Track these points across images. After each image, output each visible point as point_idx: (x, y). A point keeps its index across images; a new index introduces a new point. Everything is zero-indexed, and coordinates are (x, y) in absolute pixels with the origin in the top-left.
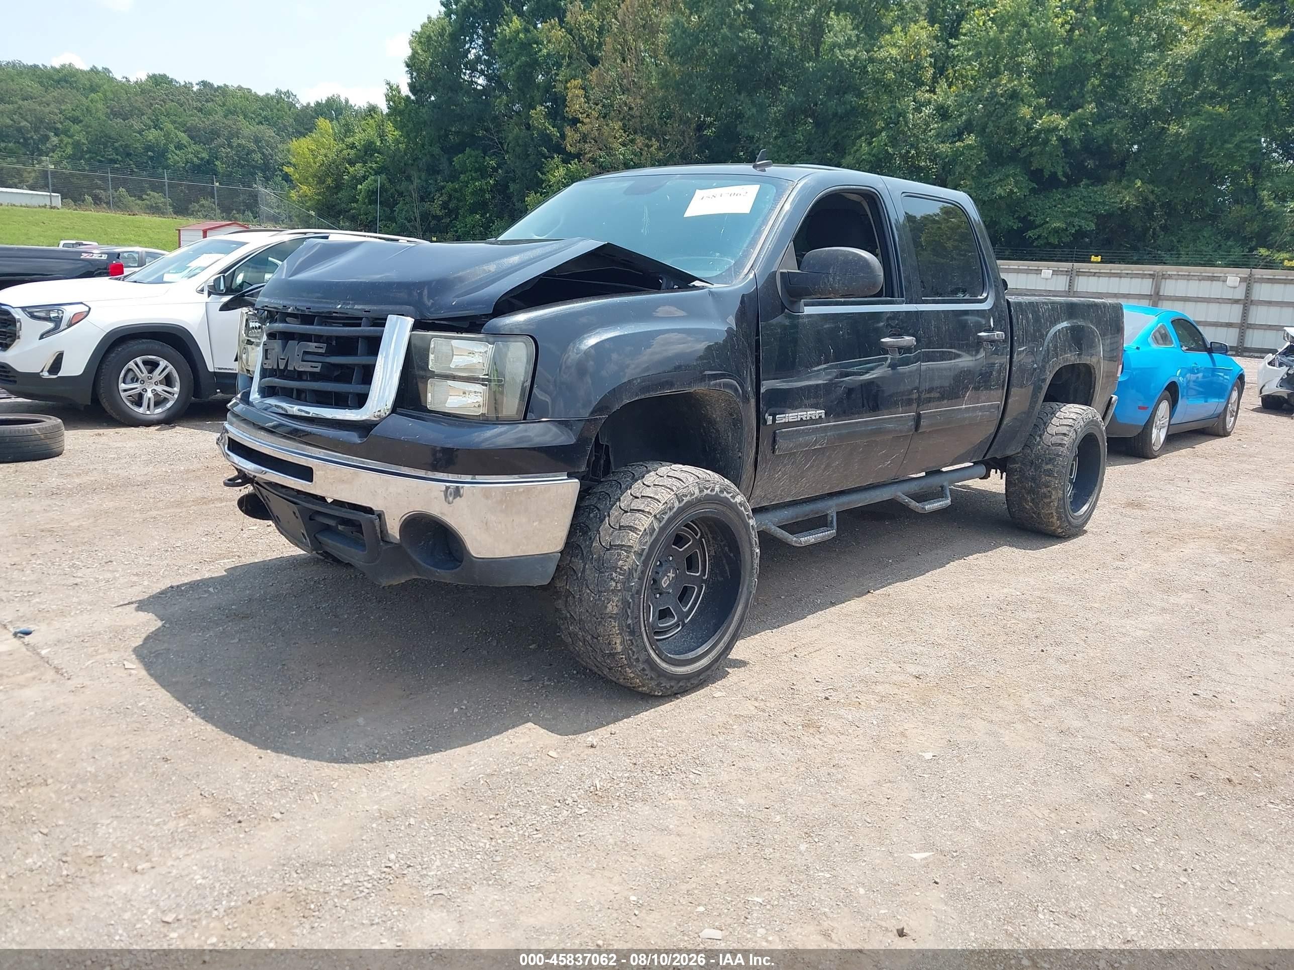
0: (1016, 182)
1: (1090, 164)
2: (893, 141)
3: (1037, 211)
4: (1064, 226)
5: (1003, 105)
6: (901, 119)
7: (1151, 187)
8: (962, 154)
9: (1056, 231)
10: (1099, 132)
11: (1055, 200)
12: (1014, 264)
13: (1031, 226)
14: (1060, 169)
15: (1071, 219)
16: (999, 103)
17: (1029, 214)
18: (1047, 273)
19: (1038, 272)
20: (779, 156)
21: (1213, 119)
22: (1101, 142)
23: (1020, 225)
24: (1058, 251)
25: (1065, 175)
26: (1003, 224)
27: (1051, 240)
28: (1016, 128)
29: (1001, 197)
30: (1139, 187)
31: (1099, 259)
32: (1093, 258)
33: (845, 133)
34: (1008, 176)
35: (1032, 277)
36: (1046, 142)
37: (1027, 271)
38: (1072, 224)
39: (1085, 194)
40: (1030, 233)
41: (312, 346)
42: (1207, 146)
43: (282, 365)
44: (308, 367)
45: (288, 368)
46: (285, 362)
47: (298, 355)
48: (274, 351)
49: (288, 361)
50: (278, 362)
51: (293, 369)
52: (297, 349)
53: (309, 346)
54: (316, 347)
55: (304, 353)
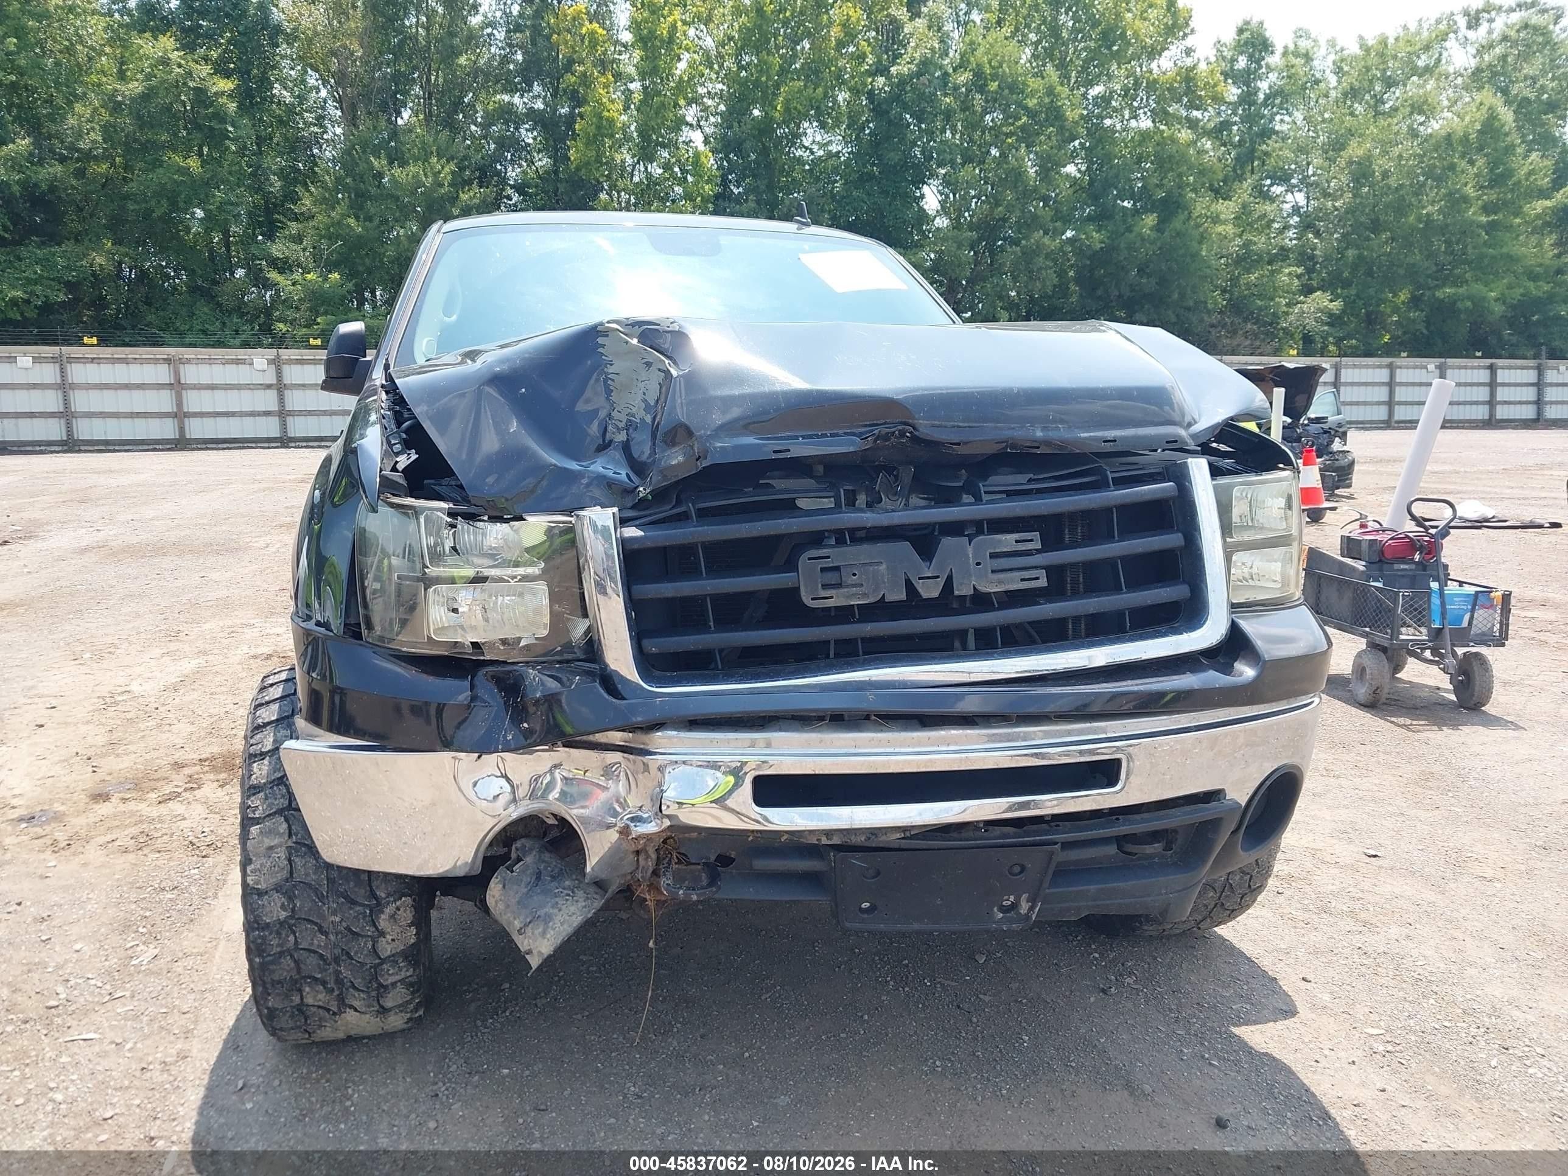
18: (24, 360)
19: (12, 360)
21: (182, 174)
22: (45, 188)
31: (94, 340)
35: (5, 367)
39: (40, 256)
41: (1008, 541)
43: (930, 591)
44: (1014, 583)
45: (956, 593)
46: (941, 582)
47: (978, 564)
48: (883, 568)
49: (950, 579)
50: (910, 586)
51: (972, 592)
52: (970, 551)
53: (1000, 541)
54: (1017, 541)
55: (993, 556)
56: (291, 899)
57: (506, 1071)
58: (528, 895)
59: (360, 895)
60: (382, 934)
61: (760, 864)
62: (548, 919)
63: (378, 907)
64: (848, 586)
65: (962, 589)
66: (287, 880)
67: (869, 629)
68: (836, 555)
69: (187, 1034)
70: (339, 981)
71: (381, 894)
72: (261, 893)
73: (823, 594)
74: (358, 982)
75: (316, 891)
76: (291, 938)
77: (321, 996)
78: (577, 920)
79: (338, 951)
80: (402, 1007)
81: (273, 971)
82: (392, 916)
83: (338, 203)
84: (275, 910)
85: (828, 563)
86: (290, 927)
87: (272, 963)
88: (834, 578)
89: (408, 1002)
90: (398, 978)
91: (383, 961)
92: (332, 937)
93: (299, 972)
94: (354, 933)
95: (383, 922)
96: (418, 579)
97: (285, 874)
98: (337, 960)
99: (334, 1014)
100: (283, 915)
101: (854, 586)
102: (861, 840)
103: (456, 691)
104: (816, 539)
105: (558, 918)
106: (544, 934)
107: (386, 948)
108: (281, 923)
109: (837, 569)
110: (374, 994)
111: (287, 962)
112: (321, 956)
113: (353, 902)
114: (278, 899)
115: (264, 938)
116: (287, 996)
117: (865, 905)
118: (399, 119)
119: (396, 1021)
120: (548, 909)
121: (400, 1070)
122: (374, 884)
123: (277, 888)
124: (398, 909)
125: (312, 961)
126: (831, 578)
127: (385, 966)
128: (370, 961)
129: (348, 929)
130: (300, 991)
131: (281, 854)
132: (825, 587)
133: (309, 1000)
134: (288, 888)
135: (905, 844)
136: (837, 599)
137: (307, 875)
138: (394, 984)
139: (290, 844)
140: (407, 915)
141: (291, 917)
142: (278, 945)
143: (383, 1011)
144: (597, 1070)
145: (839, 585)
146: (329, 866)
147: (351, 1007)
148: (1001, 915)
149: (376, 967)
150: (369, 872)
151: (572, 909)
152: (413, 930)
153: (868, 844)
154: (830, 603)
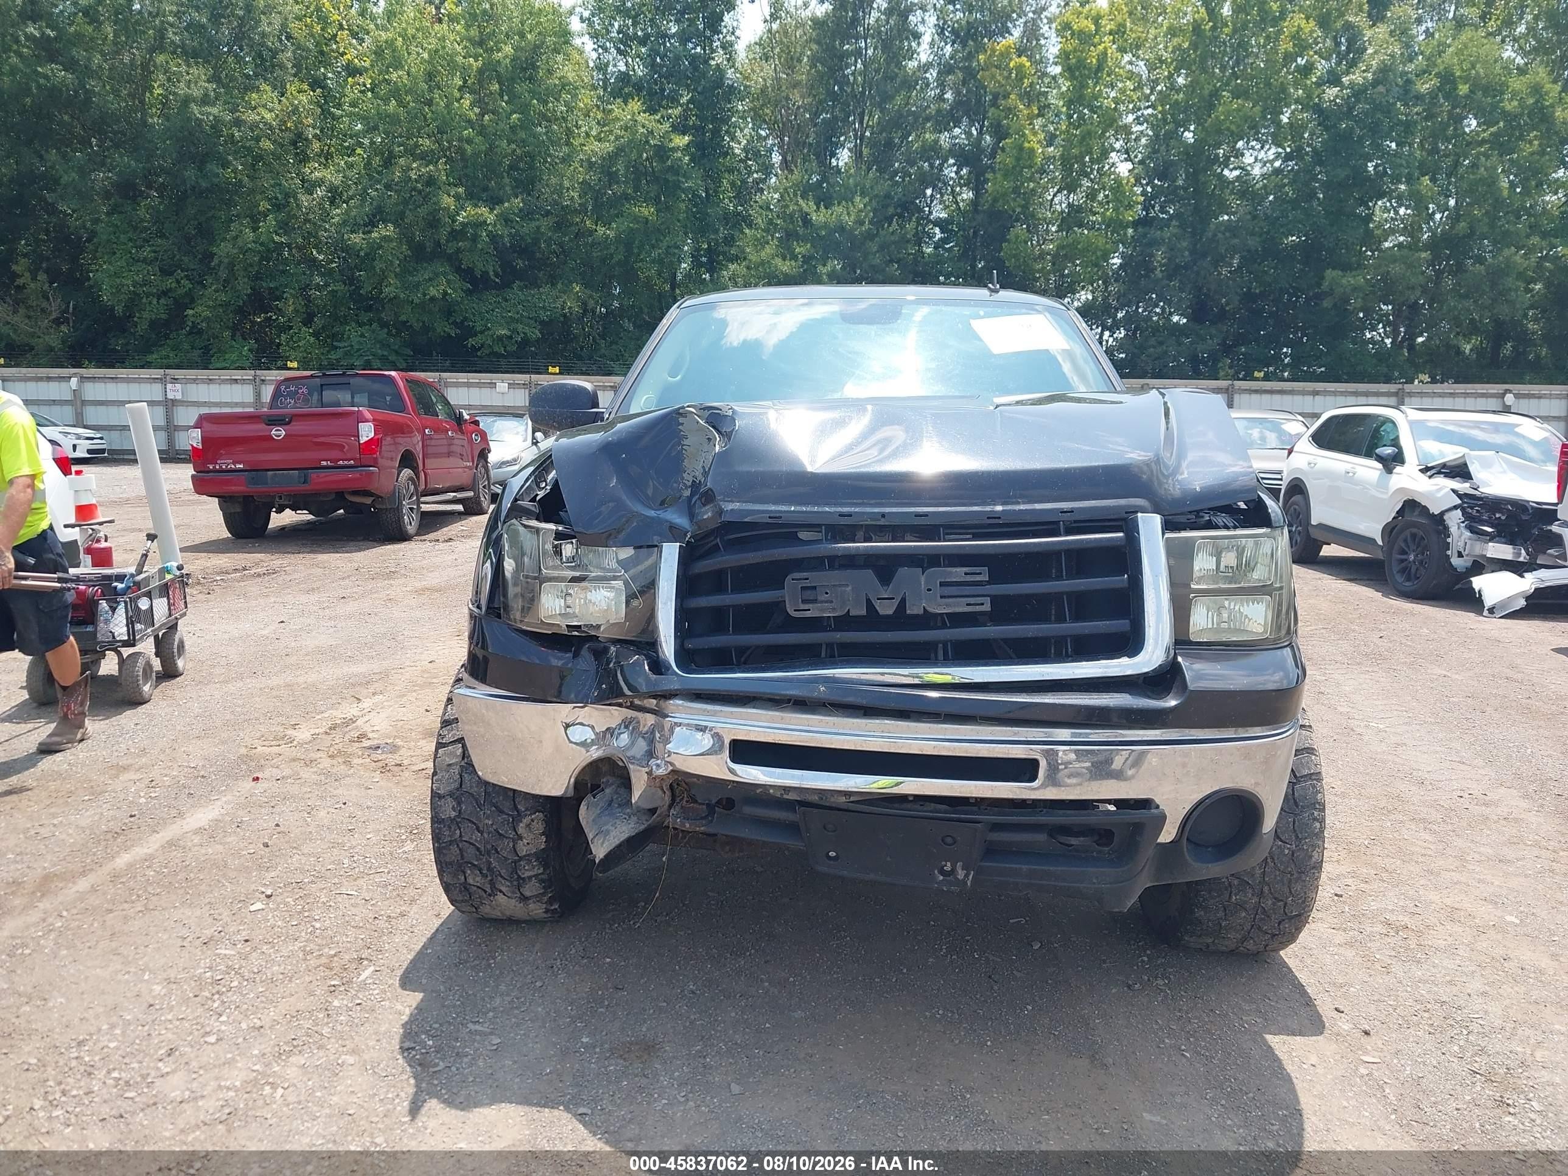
0: (448, 282)
1: (520, 264)
2: (284, 227)
3: (474, 315)
4: (508, 333)
5: (420, 192)
6: (292, 200)
7: (589, 292)
8: (380, 247)
9: (500, 338)
10: (527, 228)
11: (490, 304)
12: (462, 377)
13: (472, 332)
14: (491, 268)
15: (513, 326)
16: (414, 189)
17: (466, 319)
18: (502, 387)
19: (493, 385)
20: (118, 238)
21: (638, 222)
22: (529, 241)
23: (458, 331)
24: (503, 362)
25: (497, 275)
26: (439, 330)
27: (496, 349)
28: (439, 220)
29: (433, 299)
30: (577, 292)
31: (557, 370)
32: (551, 369)
33: (210, 214)
34: (437, 275)
35: (486, 391)
36: (475, 238)
37: (479, 385)
38: (515, 331)
39: (522, 297)
40: (471, 342)
41: (958, 573)
42: (636, 251)
43: (886, 609)
44: (960, 607)
45: (908, 612)
46: (896, 602)
47: (929, 590)
48: (849, 588)
49: (903, 601)
50: (870, 605)
51: (921, 612)
52: (923, 579)
53: (951, 573)
54: (966, 574)
55: (942, 584)
56: (459, 803)
57: (608, 960)
58: (599, 816)
59: (507, 806)
60: (520, 838)
61: (748, 810)
62: (608, 832)
63: (518, 817)
64: (822, 602)
65: (914, 609)
66: (457, 789)
67: (839, 636)
68: (814, 578)
69: (413, 901)
70: (489, 869)
71: (521, 808)
72: (440, 797)
73: (802, 607)
74: (503, 872)
75: (477, 800)
76: (458, 832)
77: (478, 879)
78: (624, 836)
79: (489, 847)
80: (538, 898)
81: (445, 855)
82: (528, 826)
83: (768, 243)
84: (449, 811)
85: (807, 583)
86: (457, 823)
87: (444, 848)
88: (809, 593)
89: (543, 894)
90: (531, 873)
91: (521, 858)
92: (486, 835)
93: (462, 858)
94: (501, 835)
95: (521, 828)
96: (535, 578)
97: (457, 785)
98: (489, 853)
99: (490, 895)
100: (453, 814)
101: (826, 602)
102: (815, 798)
103: (557, 660)
104: (798, 564)
105: (613, 834)
106: (603, 843)
107: (523, 849)
108: (452, 820)
109: (815, 588)
110: (515, 883)
111: (454, 849)
112: (478, 849)
113: (501, 812)
114: (450, 802)
115: (440, 829)
116: (455, 875)
117: (832, 854)
118: (833, 160)
119: (537, 910)
120: (609, 827)
121: (538, 946)
122: (517, 800)
123: (451, 794)
124: (533, 820)
125: (471, 850)
126: (809, 594)
127: (522, 863)
128: (512, 857)
129: (496, 831)
130: (464, 873)
131: (456, 770)
132: (804, 601)
133: (470, 881)
134: (458, 794)
135: (852, 807)
136: (813, 612)
137: (471, 787)
138: (530, 878)
139: (463, 763)
140: (539, 826)
141: (458, 816)
142: (450, 836)
143: (524, 899)
144: (674, 970)
145: (815, 601)
146: (487, 783)
147: (501, 891)
148: (941, 878)
149: (515, 862)
150: (514, 791)
151: (624, 828)
152: (544, 838)
153: (821, 803)
154: (808, 614)
